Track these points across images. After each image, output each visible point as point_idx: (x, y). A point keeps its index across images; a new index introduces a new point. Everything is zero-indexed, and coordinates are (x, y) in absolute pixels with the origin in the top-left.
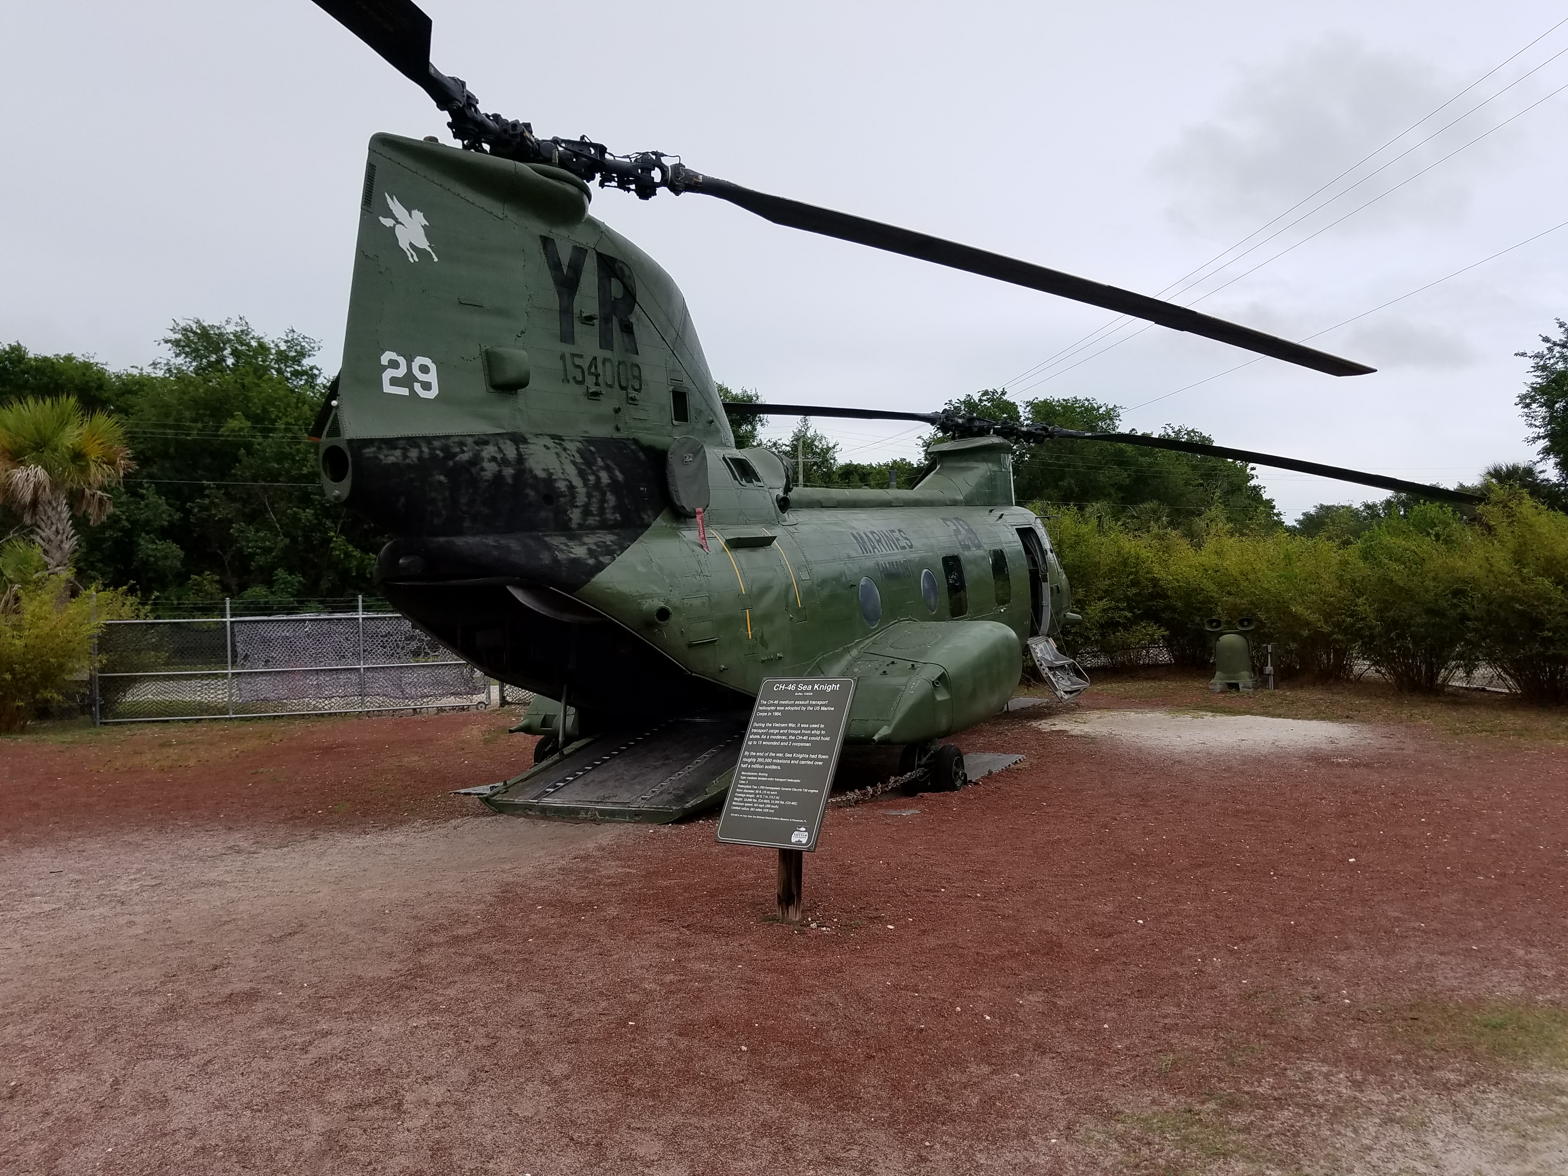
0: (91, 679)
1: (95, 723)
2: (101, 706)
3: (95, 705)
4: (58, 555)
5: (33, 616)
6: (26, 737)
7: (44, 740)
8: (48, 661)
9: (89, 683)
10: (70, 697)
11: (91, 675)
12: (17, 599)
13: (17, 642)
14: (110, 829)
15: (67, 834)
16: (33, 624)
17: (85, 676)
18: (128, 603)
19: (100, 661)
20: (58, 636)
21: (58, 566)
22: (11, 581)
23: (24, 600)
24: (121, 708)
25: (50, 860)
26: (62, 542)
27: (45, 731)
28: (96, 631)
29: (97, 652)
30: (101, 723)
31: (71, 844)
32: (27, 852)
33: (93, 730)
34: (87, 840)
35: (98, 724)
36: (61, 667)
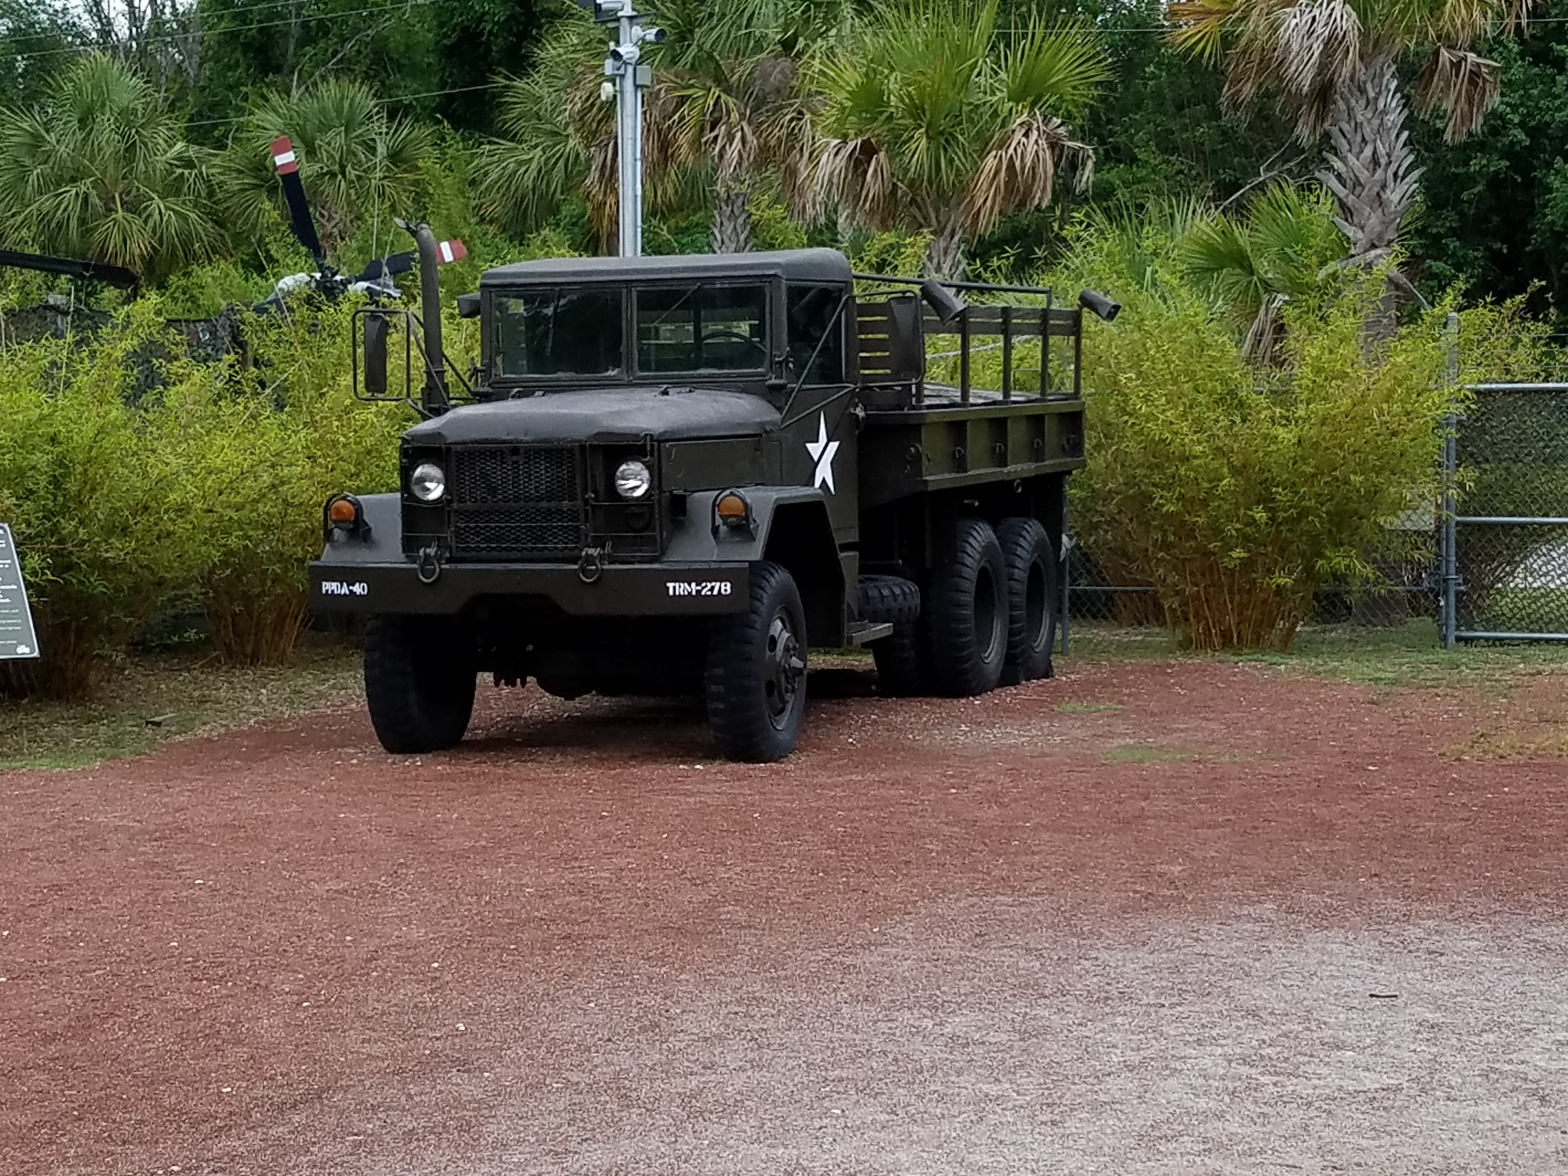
0: (1438, 529)
1: (1445, 638)
2: (1459, 595)
3: (1446, 593)
4: (1374, 221)
5: (1318, 371)
6: (1294, 661)
7: (1334, 672)
8: (1347, 482)
9: (1437, 536)
10: (1389, 570)
11: (1439, 518)
12: (1280, 329)
13: (1281, 432)
14: (1497, 906)
15: (1400, 906)
16: (1315, 393)
17: (1427, 523)
18: (1526, 339)
19: (1461, 485)
20: (1370, 420)
21: (1374, 246)
22: (1268, 287)
23: (1296, 331)
24: (1504, 604)
25: (1366, 964)
26: (1384, 187)
27: (1336, 649)
28: (1456, 409)
29: (1453, 461)
30: (1459, 639)
31: (1413, 932)
32: (1314, 939)
33: (1442, 655)
34: (1446, 926)
35: (1451, 639)
36: (1373, 495)
